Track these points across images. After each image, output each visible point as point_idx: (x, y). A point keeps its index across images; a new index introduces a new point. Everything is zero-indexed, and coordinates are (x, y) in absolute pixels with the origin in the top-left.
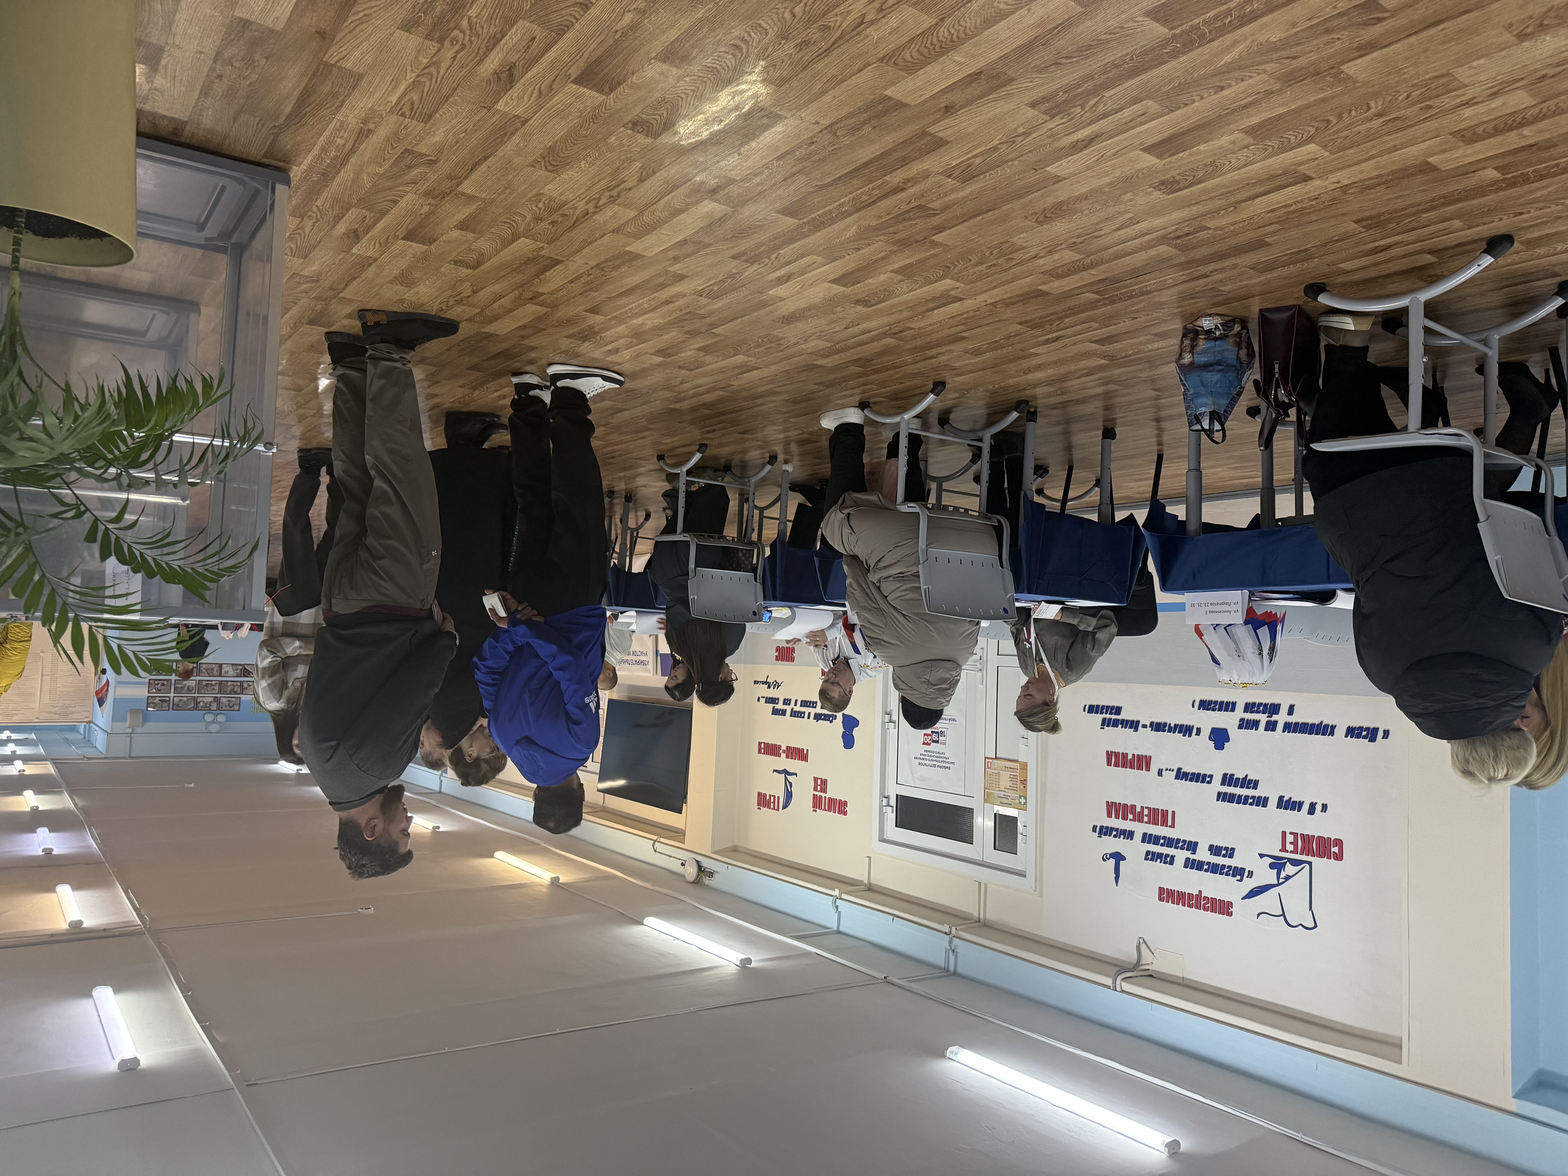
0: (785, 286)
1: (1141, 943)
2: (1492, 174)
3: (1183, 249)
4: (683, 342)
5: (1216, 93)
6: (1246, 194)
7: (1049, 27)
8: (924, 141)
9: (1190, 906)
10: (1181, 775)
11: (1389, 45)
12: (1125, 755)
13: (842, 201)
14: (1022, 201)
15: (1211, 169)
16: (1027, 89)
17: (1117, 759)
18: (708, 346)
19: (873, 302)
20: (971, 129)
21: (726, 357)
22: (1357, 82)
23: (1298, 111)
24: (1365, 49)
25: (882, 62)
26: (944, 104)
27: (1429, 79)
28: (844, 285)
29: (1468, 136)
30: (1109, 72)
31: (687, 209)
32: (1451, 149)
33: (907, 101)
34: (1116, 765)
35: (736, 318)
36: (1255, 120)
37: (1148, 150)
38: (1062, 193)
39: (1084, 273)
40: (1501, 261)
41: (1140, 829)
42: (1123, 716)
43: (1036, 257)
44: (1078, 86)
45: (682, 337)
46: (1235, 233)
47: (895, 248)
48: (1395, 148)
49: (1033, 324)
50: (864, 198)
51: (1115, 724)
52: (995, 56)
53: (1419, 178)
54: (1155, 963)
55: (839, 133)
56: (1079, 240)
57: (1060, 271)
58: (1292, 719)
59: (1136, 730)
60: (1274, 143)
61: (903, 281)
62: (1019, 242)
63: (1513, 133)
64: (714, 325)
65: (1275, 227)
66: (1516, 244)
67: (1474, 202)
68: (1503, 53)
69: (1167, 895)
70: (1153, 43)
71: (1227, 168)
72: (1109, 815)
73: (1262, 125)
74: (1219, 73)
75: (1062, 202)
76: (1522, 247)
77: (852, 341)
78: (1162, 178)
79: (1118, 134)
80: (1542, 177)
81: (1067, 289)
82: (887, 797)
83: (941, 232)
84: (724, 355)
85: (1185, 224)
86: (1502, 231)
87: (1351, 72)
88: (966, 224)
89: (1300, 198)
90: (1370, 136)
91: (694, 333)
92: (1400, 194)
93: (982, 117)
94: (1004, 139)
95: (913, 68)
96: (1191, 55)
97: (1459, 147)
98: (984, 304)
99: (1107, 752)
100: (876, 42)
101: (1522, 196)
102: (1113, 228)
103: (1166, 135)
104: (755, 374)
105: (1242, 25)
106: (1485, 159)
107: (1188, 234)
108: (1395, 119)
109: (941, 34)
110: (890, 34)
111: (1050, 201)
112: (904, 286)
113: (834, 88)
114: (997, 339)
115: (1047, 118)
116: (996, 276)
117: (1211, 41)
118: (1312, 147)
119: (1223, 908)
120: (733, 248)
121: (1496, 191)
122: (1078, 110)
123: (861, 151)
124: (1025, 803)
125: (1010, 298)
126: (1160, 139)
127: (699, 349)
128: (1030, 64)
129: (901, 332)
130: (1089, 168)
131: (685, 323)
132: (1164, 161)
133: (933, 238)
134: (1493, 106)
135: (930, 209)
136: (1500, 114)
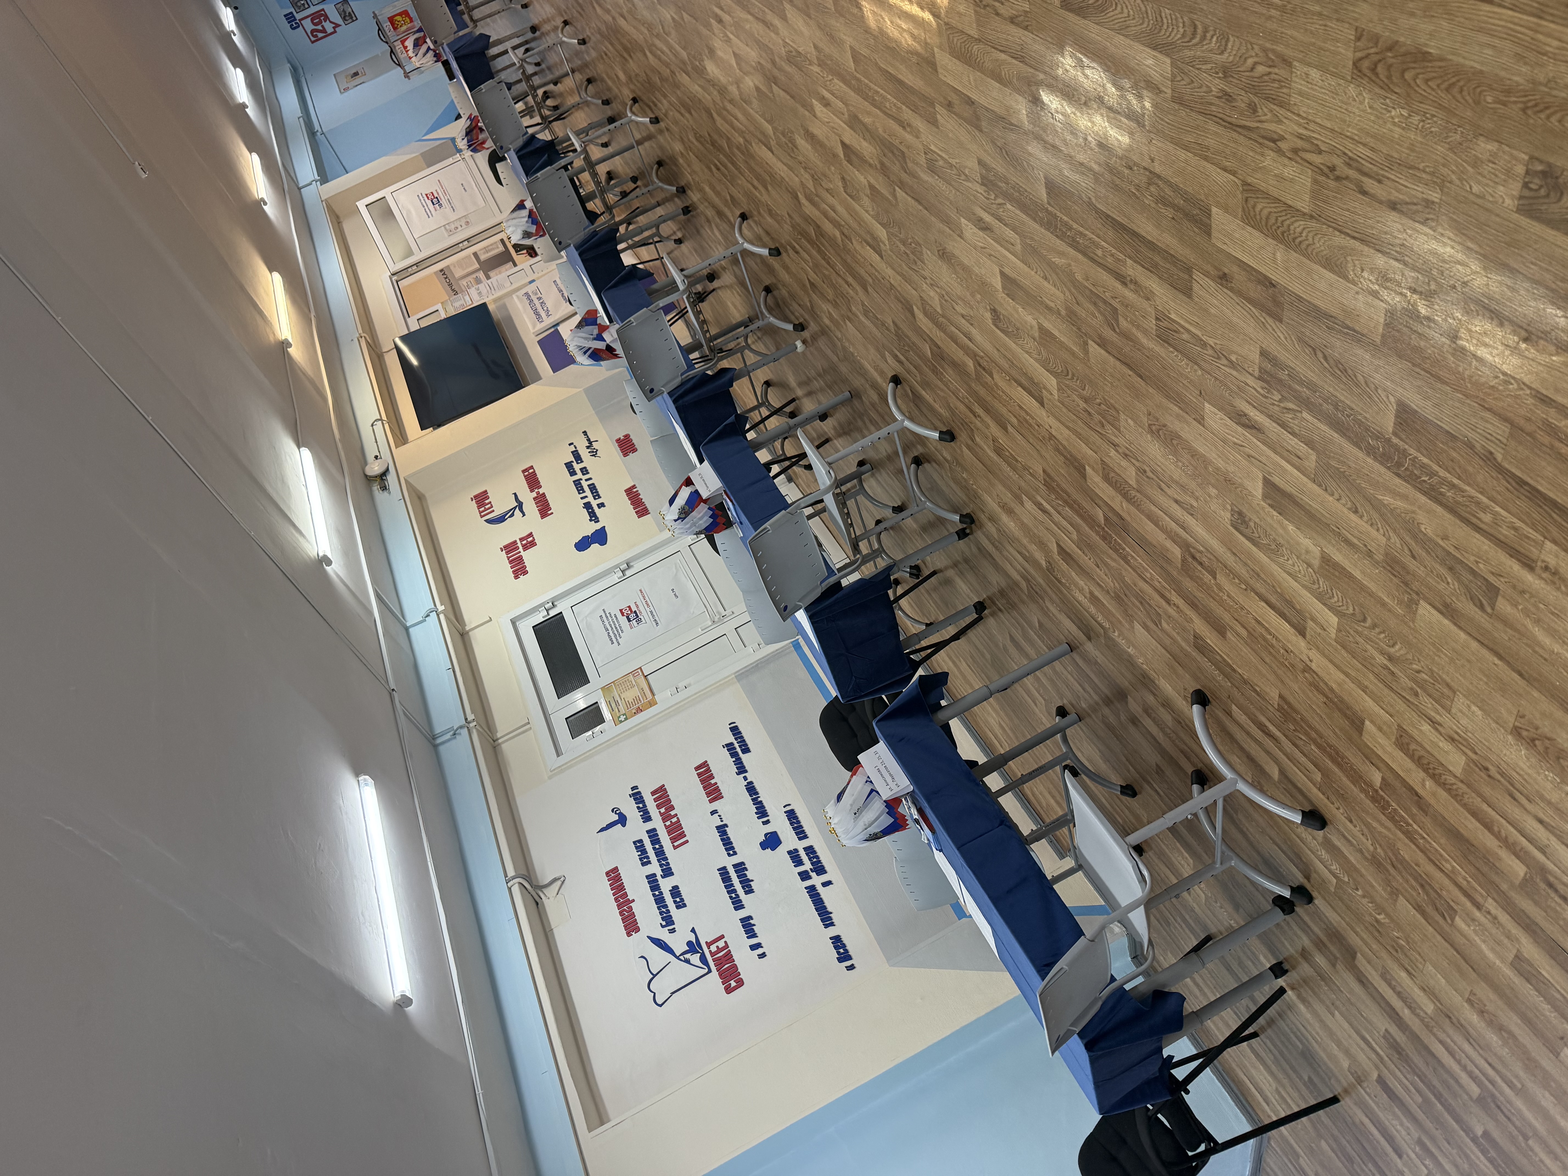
0: (975, 230)
1: (560, 880)
2: (1376, 778)
3: (1185, 568)
4: (870, 165)
5: (1349, 509)
6: (1262, 591)
7: (1347, 322)
8: (1181, 274)
9: (616, 900)
10: (722, 830)
11: (1460, 628)
12: (712, 777)
13: (1087, 232)
14: (1164, 401)
15: (1273, 547)
16: (1277, 339)
17: (704, 773)
18: (878, 192)
19: (1000, 325)
20: (1213, 311)
21: (876, 217)
22: (1413, 622)
23: (1363, 588)
24: (1448, 610)
25: (1243, 185)
26: (1226, 271)
27: (1442, 679)
28: (1004, 288)
29: (1404, 742)
30: (1328, 403)
31: (1005, 86)
32: (1384, 733)
33: (1215, 234)
34: (699, 775)
35: (920, 203)
36: (1338, 557)
37: (1267, 482)
38: (1188, 431)
39: (1120, 497)
40: (1302, 830)
41: (657, 823)
42: (744, 757)
43: (1115, 445)
44: (1301, 383)
45: (874, 162)
46: (1221, 603)
47: (1063, 312)
48: (1364, 689)
49: (1050, 483)
50: (1099, 252)
51: (734, 754)
52: (1297, 288)
53: (1345, 723)
54: (551, 901)
55: (1152, 189)
56: (1150, 474)
57: (1112, 474)
58: (820, 889)
59: (738, 774)
60: (1323, 584)
61: (1034, 339)
62: (1123, 423)
63: (1422, 774)
64: (902, 185)
65: (1244, 633)
66: (1321, 833)
67: (1344, 779)
68: (1494, 725)
69: (614, 876)
70: (1373, 426)
71: (1281, 560)
72: (653, 793)
73: (1336, 566)
74: (1369, 500)
75: (1179, 437)
76: (1320, 839)
77: (953, 329)
78: (1244, 511)
79: (1269, 447)
80: (1392, 819)
81: (1097, 491)
82: (554, 606)
83: (1099, 345)
84: (878, 213)
85: (1209, 555)
86: (1327, 816)
87: (1421, 611)
88: (1118, 363)
89: (1280, 637)
90: (1366, 662)
91: (884, 170)
92: (1324, 716)
93: (1230, 314)
94: (1218, 347)
95: (1250, 219)
96: (1377, 465)
97: (1389, 738)
98: (1047, 427)
99: (706, 762)
100: (1260, 168)
101: (1367, 813)
102: (1176, 496)
103: (1288, 489)
104: (876, 257)
105: (1425, 493)
106: (1387, 765)
107: (1201, 564)
108: (1393, 673)
109: (1297, 224)
110: (1276, 175)
111: (1176, 426)
112: (1030, 344)
113: (1195, 155)
114: (1019, 459)
115: (1257, 373)
116: (1080, 422)
117: (1398, 475)
118: (1334, 620)
119: (631, 926)
120: (989, 154)
121: (1363, 790)
122: (1277, 397)
123: (1143, 220)
124: (621, 722)
125: (1065, 448)
126: (1282, 487)
127: (872, 187)
128: (1303, 326)
129: (984, 369)
130: (1224, 441)
131: (890, 155)
132: (1262, 503)
133: (1090, 342)
134: (1441, 744)
135: (1117, 321)
136: (1436, 754)
